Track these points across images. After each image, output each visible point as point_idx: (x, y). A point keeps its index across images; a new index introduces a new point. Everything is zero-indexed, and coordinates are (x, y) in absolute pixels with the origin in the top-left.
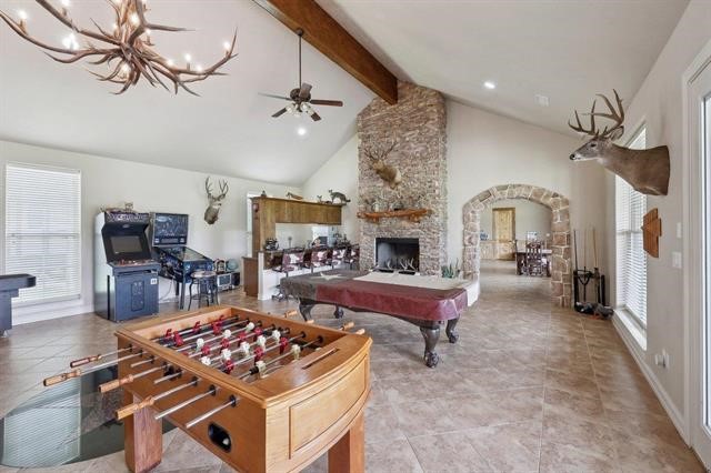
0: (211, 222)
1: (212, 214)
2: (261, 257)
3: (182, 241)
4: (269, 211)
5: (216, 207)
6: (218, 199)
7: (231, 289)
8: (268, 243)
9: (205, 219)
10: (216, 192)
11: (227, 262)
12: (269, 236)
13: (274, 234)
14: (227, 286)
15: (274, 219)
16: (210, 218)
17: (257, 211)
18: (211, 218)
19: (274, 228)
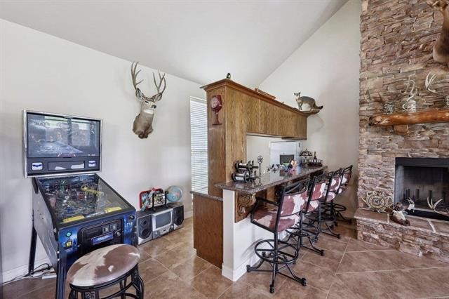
0: (144, 135)
1: (144, 121)
2: (229, 199)
3: (92, 164)
4: (238, 111)
5: (149, 112)
6: (153, 99)
7: (172, 230)
8: (237, 168)
9: (134, 129)
10: (149, 91)
11: (166, 193)
12: (238, 158)
13: (244, 153)
14: (167, 227)
15: (245, 128)
16: (140, 129)
17: (217, 109)
18: (144, 130)
19: (244, 142)
